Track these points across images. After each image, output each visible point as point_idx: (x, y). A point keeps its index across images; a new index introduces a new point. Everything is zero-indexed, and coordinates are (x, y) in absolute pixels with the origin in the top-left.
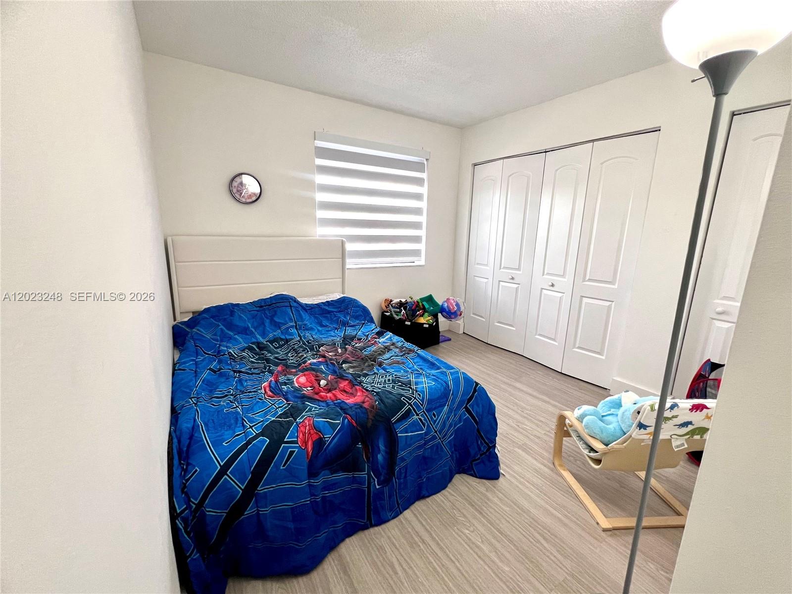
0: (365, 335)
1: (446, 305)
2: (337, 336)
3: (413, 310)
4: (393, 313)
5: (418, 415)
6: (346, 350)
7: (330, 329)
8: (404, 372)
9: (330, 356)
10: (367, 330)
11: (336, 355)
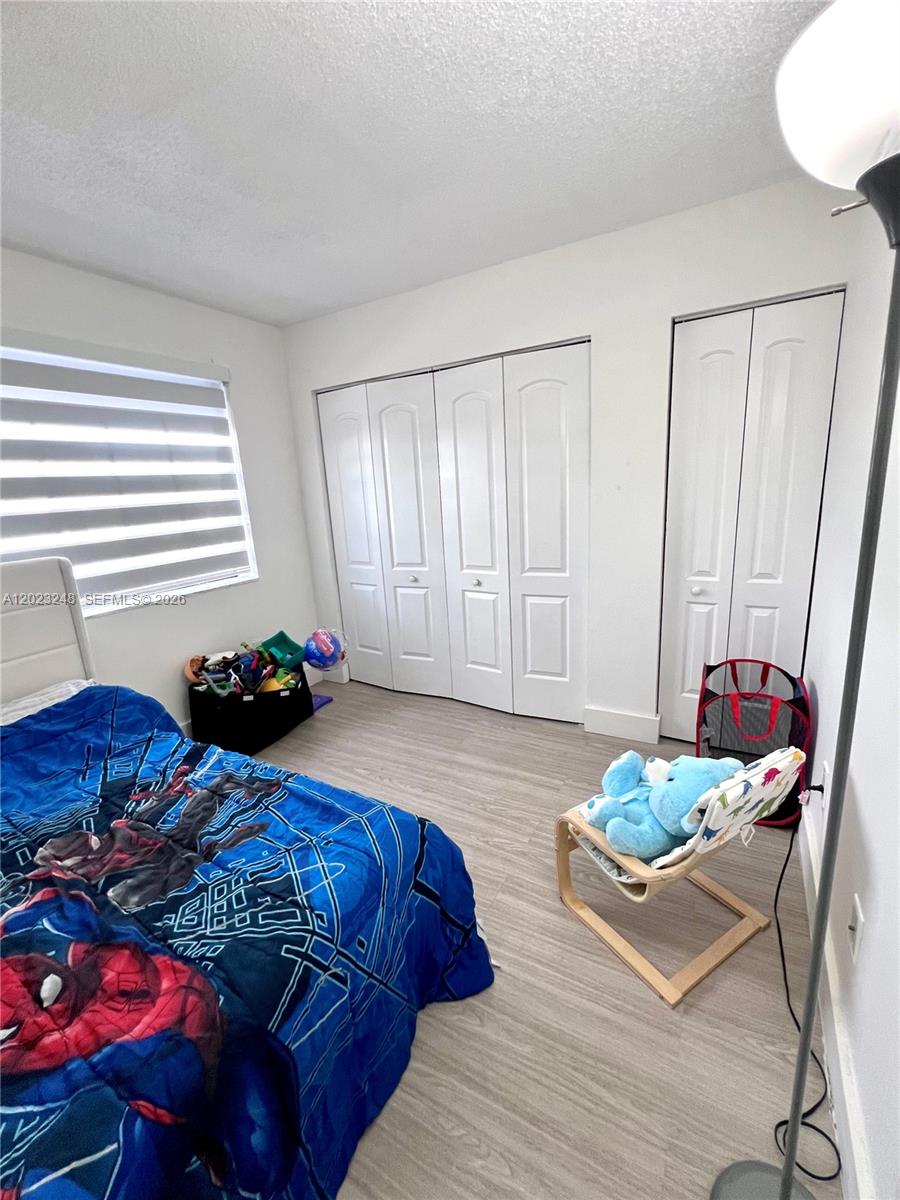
0: (157, 771)
1: (313, 645)
2: (83, 795)
3: (253, 671)
4: (214, 686)
5: (326, 969)
6: (112, 834)
7: (62, 780)
8: (271, 853)
9: (69, 868)
10: (160, 754)
11: (85, 860)
